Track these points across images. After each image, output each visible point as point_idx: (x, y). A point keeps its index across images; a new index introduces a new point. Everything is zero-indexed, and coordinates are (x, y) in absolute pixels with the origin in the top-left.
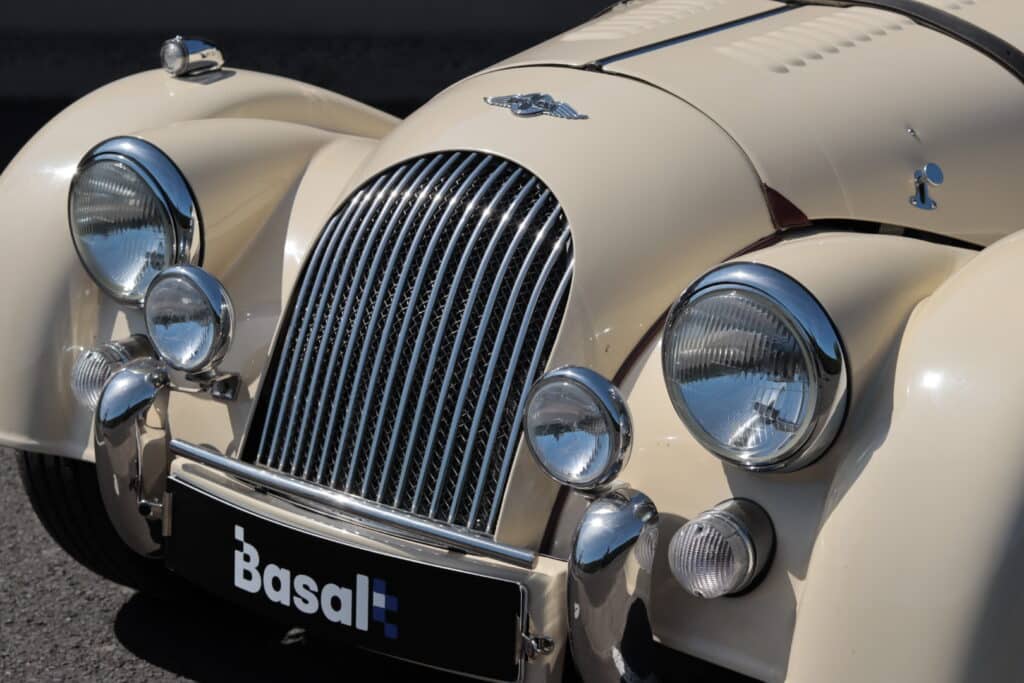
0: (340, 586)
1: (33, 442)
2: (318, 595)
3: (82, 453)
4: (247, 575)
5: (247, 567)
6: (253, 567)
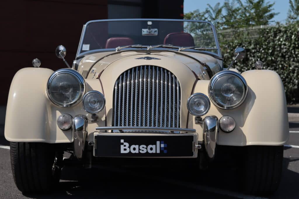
0: (152, 145)
1: (44, 140)
2: (147, 148)
3: (55, 142)
4: (125, 150)
5: (125, 148)
6: (127, 147)
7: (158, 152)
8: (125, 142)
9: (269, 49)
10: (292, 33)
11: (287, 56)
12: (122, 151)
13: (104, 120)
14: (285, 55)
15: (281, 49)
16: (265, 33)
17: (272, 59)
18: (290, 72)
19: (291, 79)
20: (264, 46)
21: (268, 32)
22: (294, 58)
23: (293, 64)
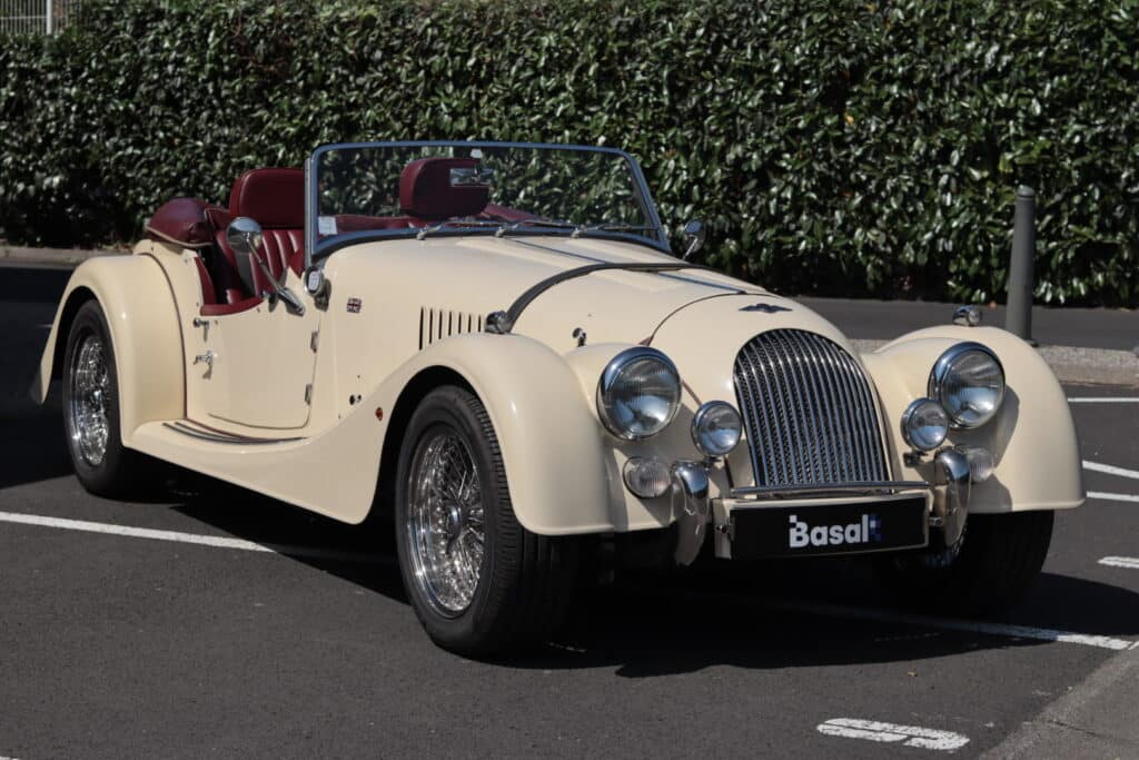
0: (854, 524)
2: (843, 533)
4: (800, 539)
5: (799, 534)
6: (803, 533)
7: (865, 539)
8: (799, 520)
9: (115, 75)
10: (206, 26)
11: (186, 102)
12: (794, 543)
13: (723, 468)
14: (181, 99)
15: (164, 76)
16: (97, 17)
17: (127, 110)
18: (199, 156)
19: (199, 180)
20: (94, 64)
21: (108, 13)
22: (213, 108)
23: (211, 129)
